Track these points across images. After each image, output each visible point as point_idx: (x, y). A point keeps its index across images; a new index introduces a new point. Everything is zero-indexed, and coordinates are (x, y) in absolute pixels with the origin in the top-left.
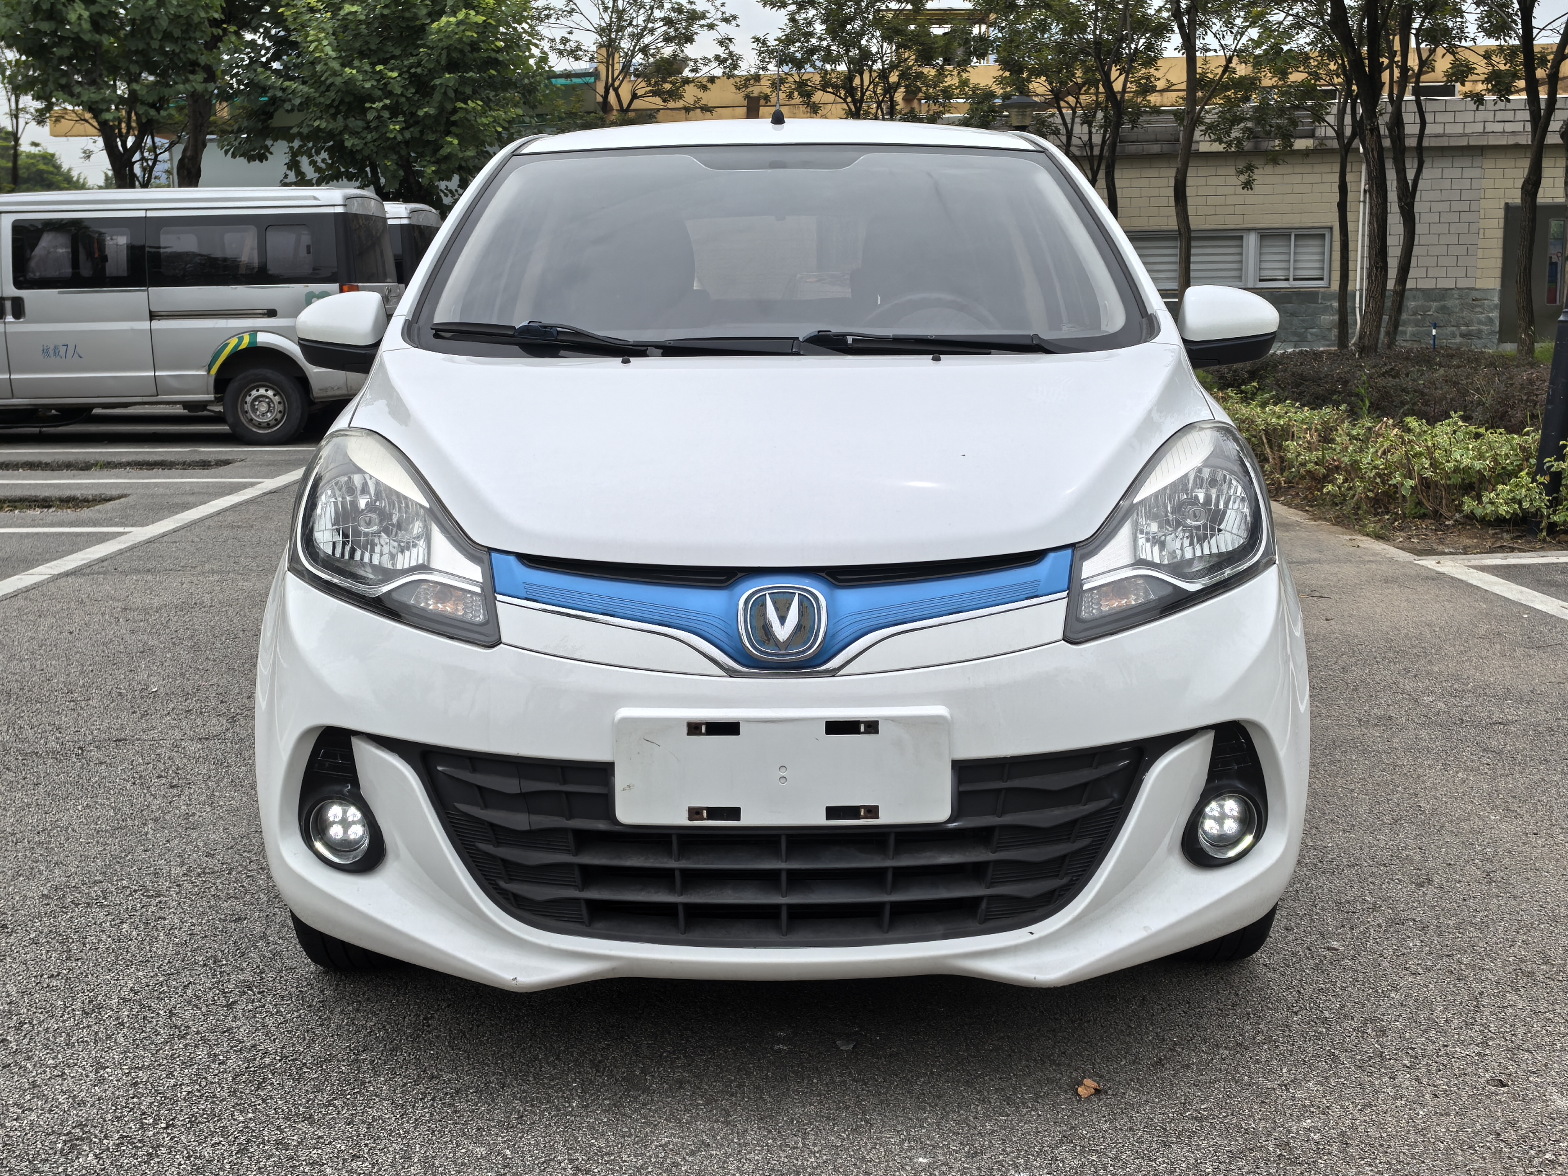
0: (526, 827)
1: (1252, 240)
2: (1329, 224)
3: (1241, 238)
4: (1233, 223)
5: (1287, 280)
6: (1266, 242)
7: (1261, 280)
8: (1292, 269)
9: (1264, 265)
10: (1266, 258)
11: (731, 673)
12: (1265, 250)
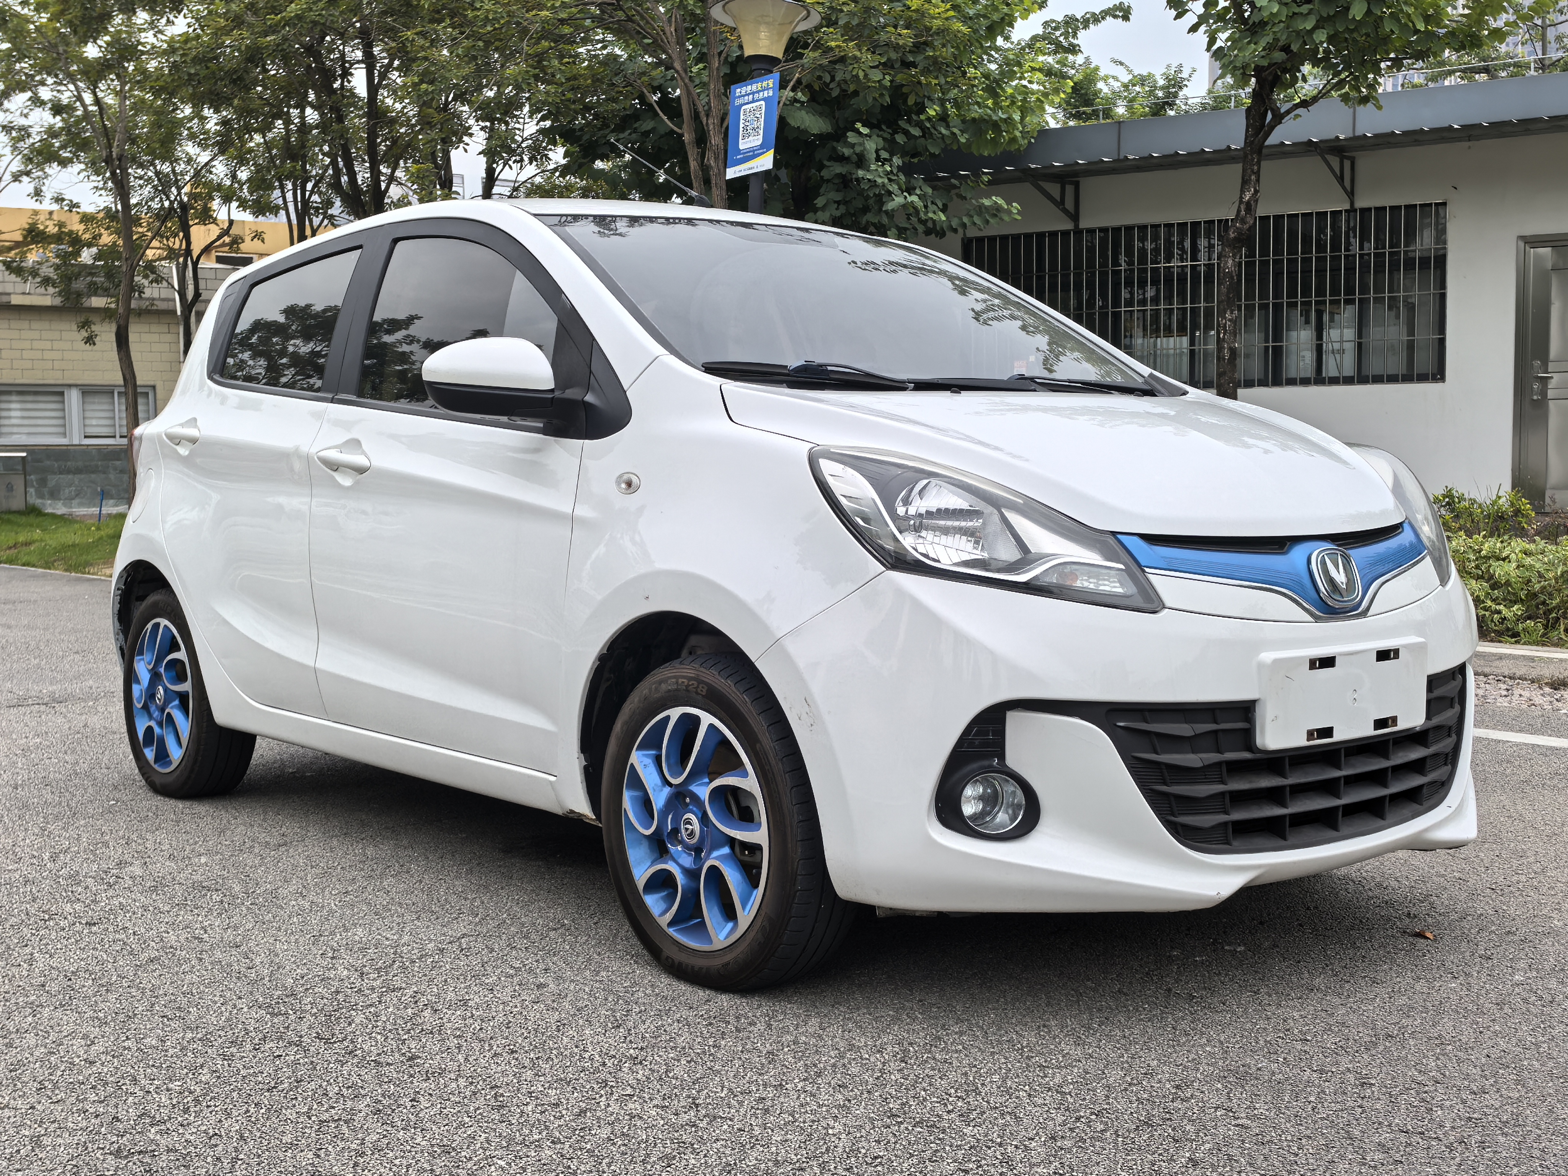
0: (1200, 765)
1: (74, 397)
2: (152, 383)
3: (62, 394)
4: (52, 378)
5: (114, 437)
6: (89, 399)
7: (86, 437)
8: (117, 426)
9: (88, 422)
10: (88, 414)
11: (1317, 619)
12: (88, 407)
